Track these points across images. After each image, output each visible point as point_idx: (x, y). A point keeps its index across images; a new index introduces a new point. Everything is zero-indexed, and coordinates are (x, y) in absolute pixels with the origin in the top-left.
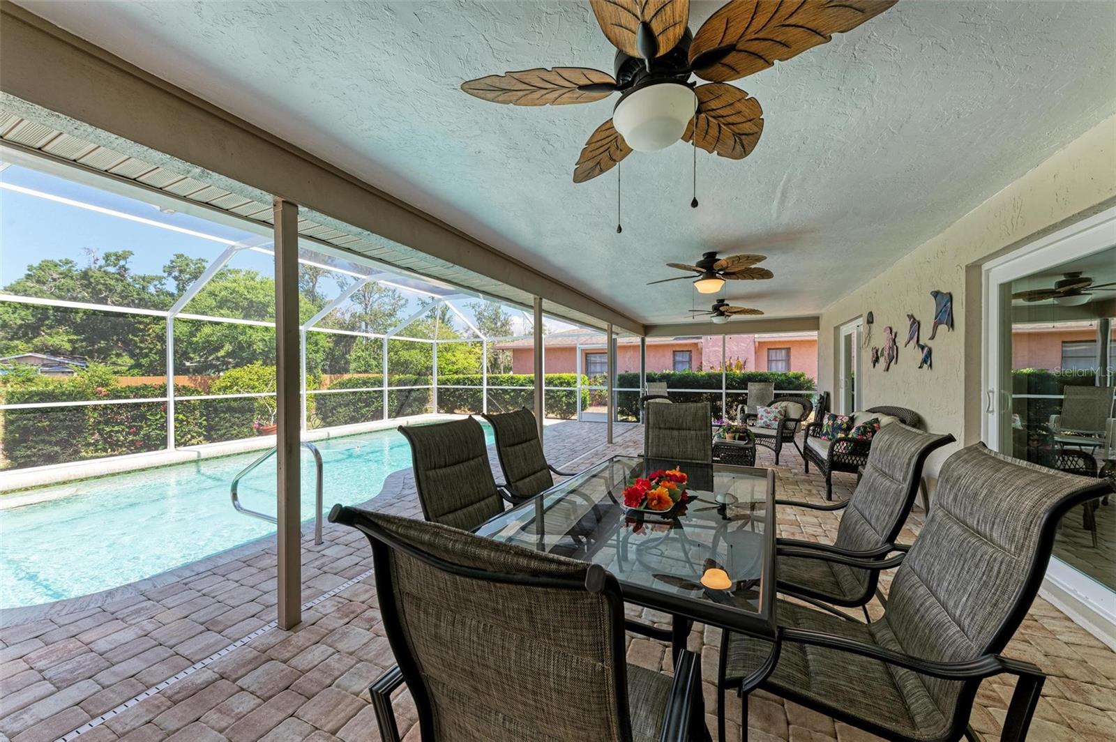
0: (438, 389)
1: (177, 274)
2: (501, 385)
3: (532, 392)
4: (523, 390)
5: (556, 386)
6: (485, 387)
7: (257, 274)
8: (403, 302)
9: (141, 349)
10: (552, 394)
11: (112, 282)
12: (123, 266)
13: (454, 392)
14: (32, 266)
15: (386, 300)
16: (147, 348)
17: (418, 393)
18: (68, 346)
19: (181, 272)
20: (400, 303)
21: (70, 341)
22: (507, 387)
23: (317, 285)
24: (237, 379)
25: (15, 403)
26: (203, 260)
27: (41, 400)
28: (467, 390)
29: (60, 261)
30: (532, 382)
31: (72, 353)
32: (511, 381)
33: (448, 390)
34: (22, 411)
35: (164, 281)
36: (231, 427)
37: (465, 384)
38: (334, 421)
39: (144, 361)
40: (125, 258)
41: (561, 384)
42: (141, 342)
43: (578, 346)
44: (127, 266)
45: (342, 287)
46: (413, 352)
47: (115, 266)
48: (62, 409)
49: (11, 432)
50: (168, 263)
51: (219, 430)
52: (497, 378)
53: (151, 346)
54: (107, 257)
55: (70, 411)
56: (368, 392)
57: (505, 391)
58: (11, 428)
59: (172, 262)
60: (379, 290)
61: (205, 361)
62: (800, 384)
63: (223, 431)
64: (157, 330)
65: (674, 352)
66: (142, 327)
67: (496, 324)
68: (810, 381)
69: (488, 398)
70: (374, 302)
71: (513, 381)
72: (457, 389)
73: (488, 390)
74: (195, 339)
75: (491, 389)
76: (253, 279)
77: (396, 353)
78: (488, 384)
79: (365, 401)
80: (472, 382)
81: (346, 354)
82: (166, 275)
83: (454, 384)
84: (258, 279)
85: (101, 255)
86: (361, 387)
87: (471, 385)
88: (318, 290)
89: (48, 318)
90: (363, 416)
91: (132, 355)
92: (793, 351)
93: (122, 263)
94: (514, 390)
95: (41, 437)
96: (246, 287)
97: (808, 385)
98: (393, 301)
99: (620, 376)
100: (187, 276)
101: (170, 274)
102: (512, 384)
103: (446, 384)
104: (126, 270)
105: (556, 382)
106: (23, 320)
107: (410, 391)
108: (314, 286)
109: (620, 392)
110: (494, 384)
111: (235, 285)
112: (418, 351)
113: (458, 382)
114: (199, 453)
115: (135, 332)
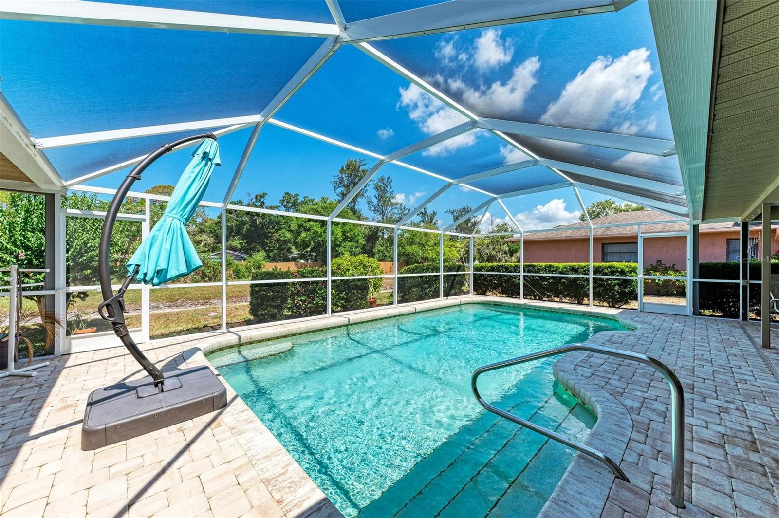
0: (474, 274)
1: (285, 204)
2: (538, 273)
3: (577, 279)
5: (606, 274)
6: (522, 274)
7: (327, 199)
8: (406, 212)
9: (270, 247)
10: (601, 282)
13: (488, 277)
15: (396, 211)
16: (273, 246)
18: (239, 246)
19: (288, 202)
20: (405, 212)
21: (240, 244)
22: (545, 275)
23: (357, 203)
24: (340, 264)
25: (258, 280)
26: (297, 195)
27: (270, 278)
28: (501, 276)
29: (238, 201)
30: (575, 270)
31: (240, 250)
32: (550, 269)
33: (482, 275)
34: (262, 285)
36: (357, 300)
37: (499, 271)
39: (271, 254)
40: (264, 197)
41: (613, 273)
42: (270, 244)
43: (640, 235)
44: (264, 202)
45: (369, 204)
46: (414, 246)
47: (260, 202)
48: (278, 284)
49: (256, 298)
50: (282, 198)
51: (351, 302)
52: (533, 266)
53: (274, 245)
54: (256, 198)
55: (282, 285)
56: (430, 276)
57: (543, 278)
58: (256, 296)
59: (284, 197)
60: (392, 204)
61: (301, 254)
63: (353, 303)
64: (277, 237)
65: (728, 240)
66: (270, 235)
67: (467, 225)
69: (524, 283)
70: (388, 213)
71: (552, 269)
72: (491, 275)
73: (524, 276)
74: (297, 240)
75: (527, 276)
76: (325, 202)
77: (403, 248)
78: (524, 271)
79: (427, 283)
80: (507, 269)
81: (373, 248)
83: (489, 270)
84: (328, 202)
85: (253, 196)
86: (426, 272)
87: (506, 272)
88: (357, 207)
89: (233, 232)
90: (426, 294)
91: (266, 251)
93: (262, 200)
94: (552, 278)
95: (269, 303)
96: (322, 208)
98: (400, 212)
100: (290, 205)
102: (552, 272)
103: (481, 270)
105: (607, 271)
107: (455, 275)
108: (355, 205)
110: (529, 271)
111: (317, 206)
112: (417, 246)
113: (492, 269)
114: (349, 319)
115: (267, 238)
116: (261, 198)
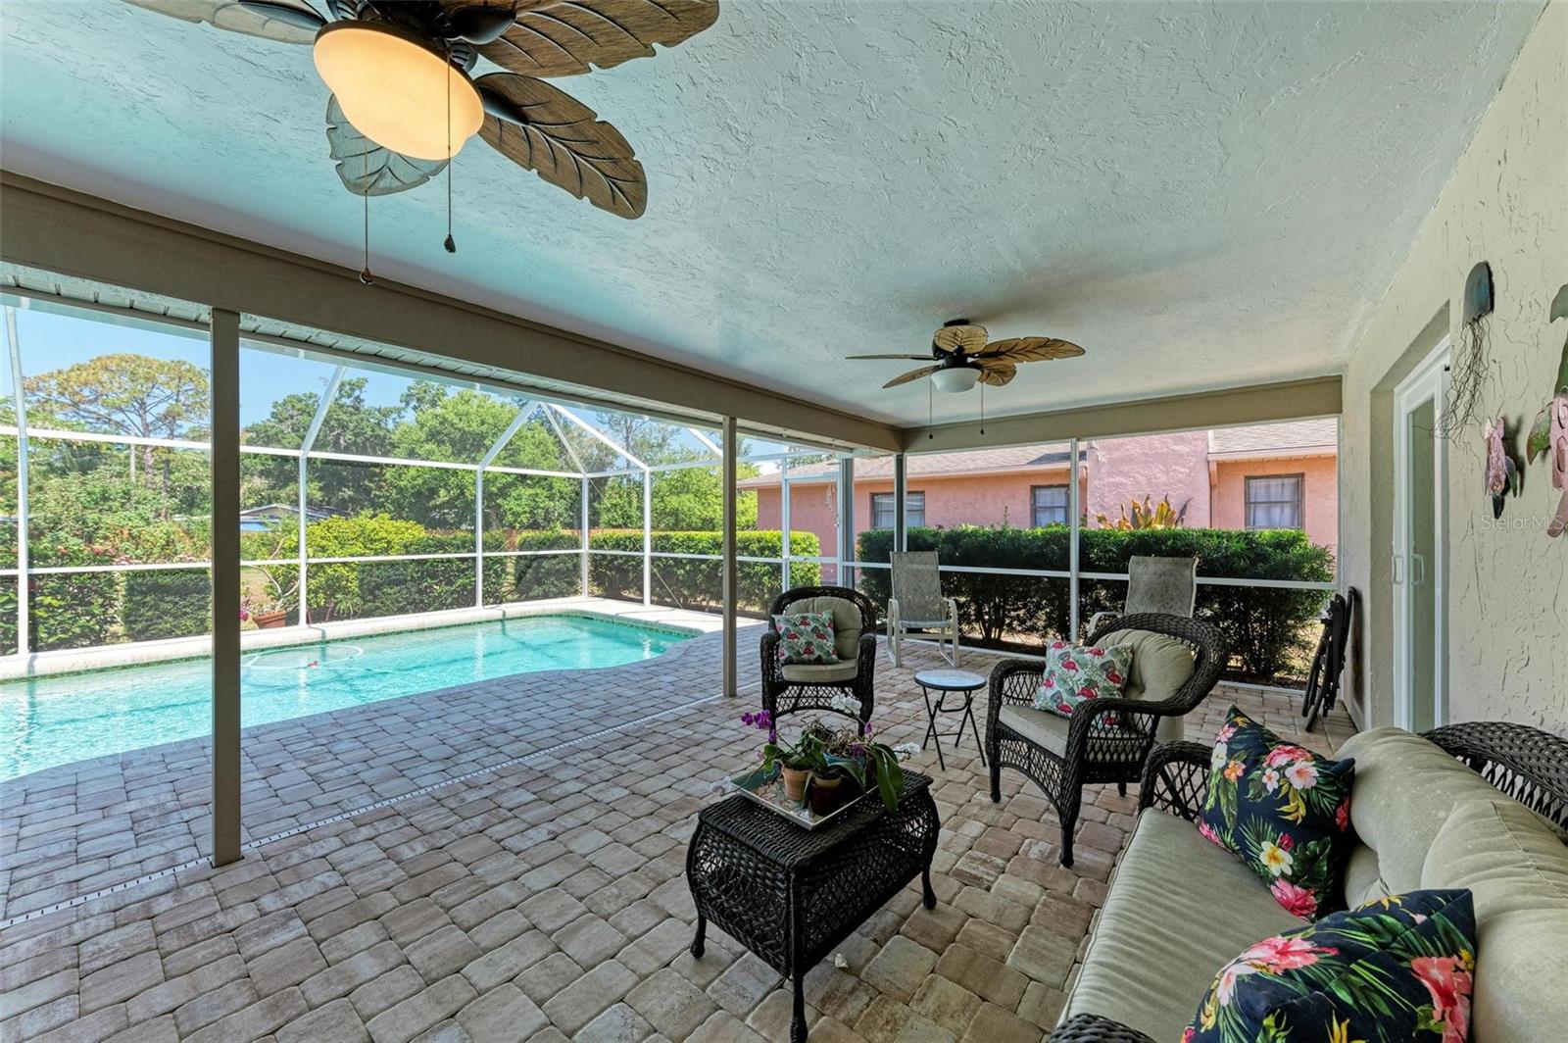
0: (592, 555)
1: (415, 403)
2: (673, 551)
3: (718, 564)
4: (704, 561)
5: (753, 554)
6: (647, 553)
10: (746, 570)
11: (345, 417)
12: (358, 397)
13: (612, 561)
14: (277, 403)
16: (383, 496)
17: (554, 561)
18: (318, 496)
19: (420, 400)
22: (681, 555)
28: (628, 558)
29: (304, 395)
30: (717, 545)
32: (688, 545)
33: (604, 557)
35: (403, 413)
37: (625, 548)
38: (378, 608)
40: (360, 388)
41: (762, 550)
44: (362, 397)
47: (349, 397)
50: (405, 391)
52: (668, 538)
54: (340, 387)
56: (447, 561)
57: (678, 562)
59: (408, 388)
62: (1285, 563)
65: (1033, 487)
68: (1320, 555)
69: (653, 575)
71: (691, 544)
72: (615, 557)
73: (652, 559)
75: (659, 559)
78: (653, 549)
79: (440, 576)
80: (631, 544)
82: (403, 405)
83: (613, 548)
87: (630, 549)
92: (1310, 482)
93: (357, 393)
94: (692, 561)
97: (1312, 564)
99: (863, 535)
100: (425, 405)
101: (408, 404)
102: (689, 549)
103: (601, 547)
104: (362, 401)
105: (755, 547)
106: (263, 465)
109: (865, 571)
110: (663, 549)
113: (617, 545)
115: (371, 477)
116: (353, 390)
